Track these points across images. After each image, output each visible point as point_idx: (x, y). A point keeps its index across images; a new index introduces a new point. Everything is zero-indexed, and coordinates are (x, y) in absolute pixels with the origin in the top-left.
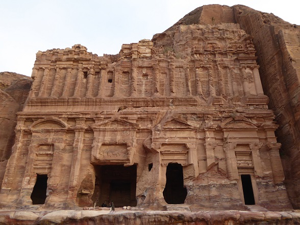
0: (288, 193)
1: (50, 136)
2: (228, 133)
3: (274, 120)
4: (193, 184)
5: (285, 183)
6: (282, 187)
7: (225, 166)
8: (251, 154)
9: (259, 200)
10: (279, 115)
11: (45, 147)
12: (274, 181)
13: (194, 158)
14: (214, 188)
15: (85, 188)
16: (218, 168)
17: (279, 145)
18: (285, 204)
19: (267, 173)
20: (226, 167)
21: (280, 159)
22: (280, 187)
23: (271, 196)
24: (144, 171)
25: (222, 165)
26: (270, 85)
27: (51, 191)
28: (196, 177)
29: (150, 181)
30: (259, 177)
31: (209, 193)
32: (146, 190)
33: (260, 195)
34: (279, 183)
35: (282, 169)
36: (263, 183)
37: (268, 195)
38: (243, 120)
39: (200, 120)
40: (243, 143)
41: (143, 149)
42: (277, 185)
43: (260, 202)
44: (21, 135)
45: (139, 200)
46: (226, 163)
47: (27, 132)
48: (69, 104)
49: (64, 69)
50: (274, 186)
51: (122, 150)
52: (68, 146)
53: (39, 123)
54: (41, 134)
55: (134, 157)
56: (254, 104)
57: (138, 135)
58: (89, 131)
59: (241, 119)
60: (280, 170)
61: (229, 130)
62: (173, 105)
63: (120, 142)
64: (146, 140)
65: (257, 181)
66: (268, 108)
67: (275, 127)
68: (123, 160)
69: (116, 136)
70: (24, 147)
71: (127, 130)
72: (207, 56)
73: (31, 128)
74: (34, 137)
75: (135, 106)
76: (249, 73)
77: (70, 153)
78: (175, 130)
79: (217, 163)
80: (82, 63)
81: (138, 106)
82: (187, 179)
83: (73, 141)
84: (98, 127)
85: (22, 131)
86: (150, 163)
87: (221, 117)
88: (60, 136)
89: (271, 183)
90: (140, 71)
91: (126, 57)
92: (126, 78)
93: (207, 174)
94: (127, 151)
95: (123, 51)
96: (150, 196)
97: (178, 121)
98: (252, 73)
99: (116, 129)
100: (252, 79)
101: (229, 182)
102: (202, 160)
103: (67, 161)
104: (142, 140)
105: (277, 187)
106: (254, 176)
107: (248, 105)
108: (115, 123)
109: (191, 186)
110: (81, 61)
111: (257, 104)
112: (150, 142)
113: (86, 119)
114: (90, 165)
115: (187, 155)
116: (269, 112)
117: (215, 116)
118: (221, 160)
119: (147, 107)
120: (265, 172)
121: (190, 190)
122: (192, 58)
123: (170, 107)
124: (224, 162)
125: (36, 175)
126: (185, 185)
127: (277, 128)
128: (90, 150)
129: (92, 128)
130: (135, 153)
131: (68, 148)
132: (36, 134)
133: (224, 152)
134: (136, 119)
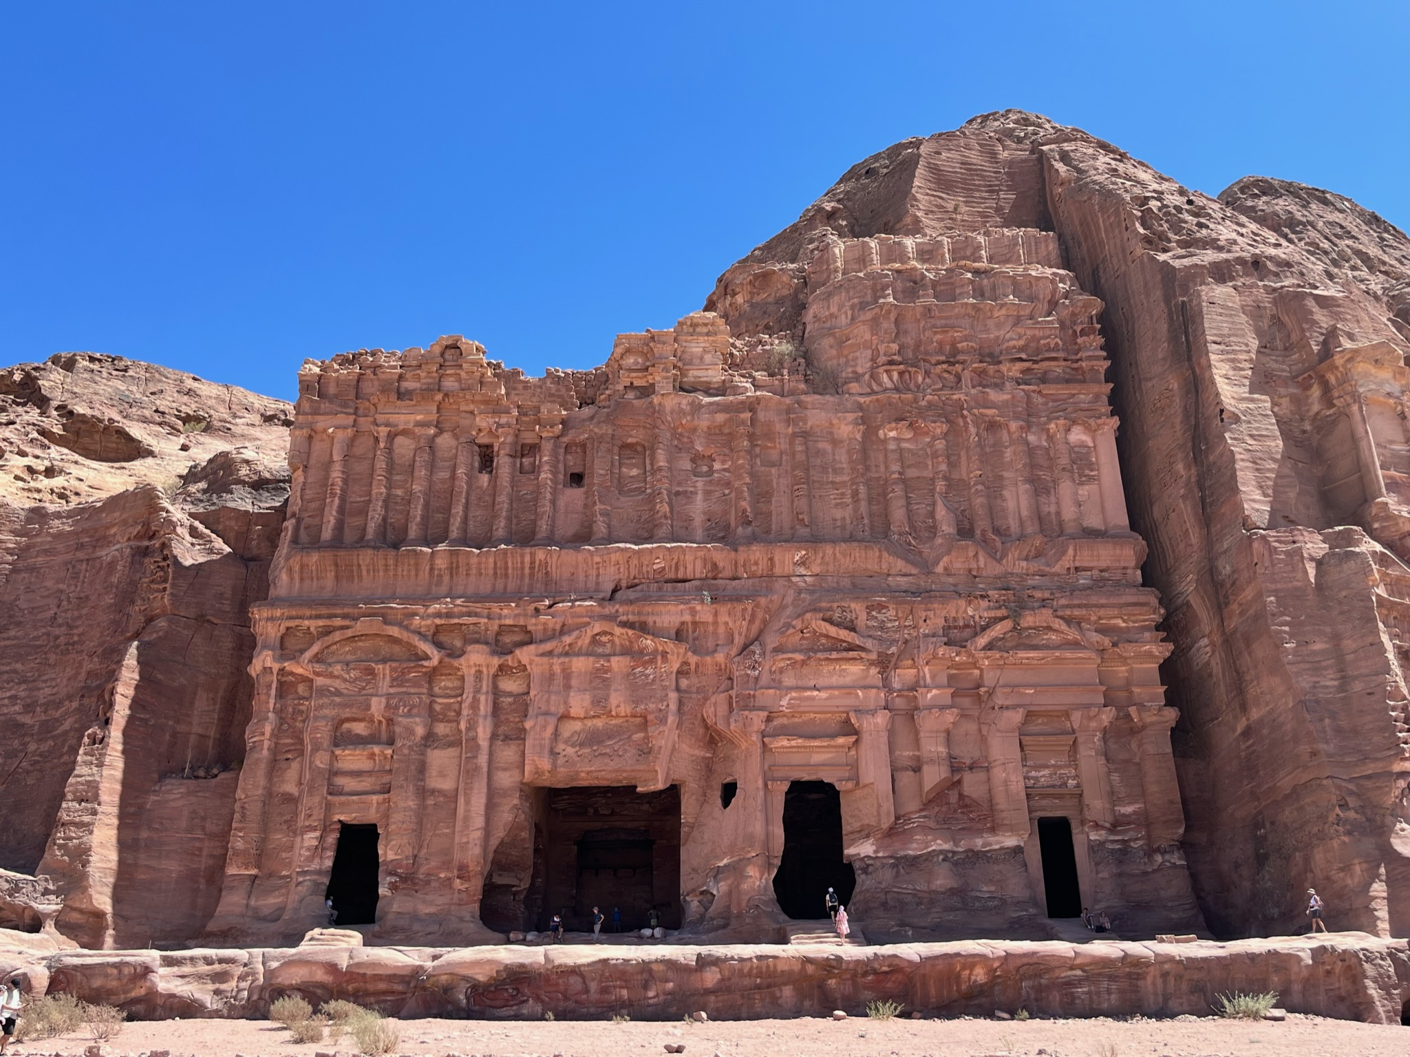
0: (1192, 877)
1: (376, 688)
2: (998, 672)
3: (1158, 628)
4: (876, 852)
5: (1184, 845)
6: (1177, 859)
7: (985, 787)
8: (1074, 748)
9: (1096, 901)
10: (1180, 601)
11: (361, 729)
12: (1149, 837)
14: (946, 864)
15: (503, 868)
16: (961, 796)
17: (1171, 714)
18: (1182, 915)
19: (1129, 809)
20: (990, 791)
21: (1172, 764)
22: (1167, 857)
23: (1137, 888)
24: (706, 806)
25: (972, 785)
26: (1154, 492)
27: (393, 879)
28: (885, 826)
29: (728, 843)
30: (1097, 826)
31: (929, 883)
32: (718, 873)
33: (1098, 887)
34: (1164, 844)
35: (1177, 797)
36: (1110, 846)
37: (1124, 886)
38: (1049, 628)
39: (899, 627)
40: (1050, 708)
41: (702, 731)
42: (1158, 850)
43: (1097, 907)
44: (274, 686)
45: (693, 905)
46: (989, 779)
47: (292, 673)
48: (436, 572)
49: (405, 433)
50: (1150, 852)
51: (629, 737)
52: (442, 721)
53: (335, 643)
54: (345, 680)
55: (670, 759)
56: (1091, 564)
57: (684, 683)
58: (512, 668)
59: (1045, 625)
60: (1171, 802)
61: (1001, 662)
62: (804, 573)
63: (625, 709)
64: (713, 699)
65: (1091, 838)
66: (1140, 580)
67: (1161, 650)
68: (633, 771)
69: (608, 687)
70: (285, 727)
71: (645, 664)
72: (927, 380)
73: (310, 661)
74: (323, 692)
75: (672, 576)
76: (1083, 445)
77: (449, 746)
78: (813, 663)
79: (956, 778)
80: (472, 413)
81: (680, 576)
82: (857, 835)
83: (456, 707)
84: (545, 659)
85: (275, 673)
86: (729, 780)
87: (973, 617)
88: (412, 690)
89: (1140, 843)
90: (685, 440)
91: (632, 383)
92: (635, 466)
93: (925, 817)
94: (647, 738)
95: (621, 362)
96: (730, 893)
97: (824, 632)
98: (1091, 444)
99: (609, 661)
100: (1092, 471)
101: (997, 842)
102: (906, 769)
103: (442, 775)
104: (699, 700)
105: (1159, 858)
106: (1083, 823)
107: (1072, 570)
108: (604, 639)
109: (869, 857)
110: (467, 404)
111: (1103, 565)
112: (726, 707)
113: (500, 626)
114: (521, 790)
115: (853, 752)
116: (1142, 599)
117: (953, 614)
118: (971, 768)
119: (715, 578)
120: (1119, 805)
121: (865, 870)
122: (875, 387)
123: (794, 579)
124: (981, 776)
125: (339, 826)
126: (849, 856)
127: (1168, 654)
128: (517, 739)
129: (525, 661)
130: (674, 746)
131: (441, 729)
132: (328, 681)
133: (983, 740)
134: (677, 625)
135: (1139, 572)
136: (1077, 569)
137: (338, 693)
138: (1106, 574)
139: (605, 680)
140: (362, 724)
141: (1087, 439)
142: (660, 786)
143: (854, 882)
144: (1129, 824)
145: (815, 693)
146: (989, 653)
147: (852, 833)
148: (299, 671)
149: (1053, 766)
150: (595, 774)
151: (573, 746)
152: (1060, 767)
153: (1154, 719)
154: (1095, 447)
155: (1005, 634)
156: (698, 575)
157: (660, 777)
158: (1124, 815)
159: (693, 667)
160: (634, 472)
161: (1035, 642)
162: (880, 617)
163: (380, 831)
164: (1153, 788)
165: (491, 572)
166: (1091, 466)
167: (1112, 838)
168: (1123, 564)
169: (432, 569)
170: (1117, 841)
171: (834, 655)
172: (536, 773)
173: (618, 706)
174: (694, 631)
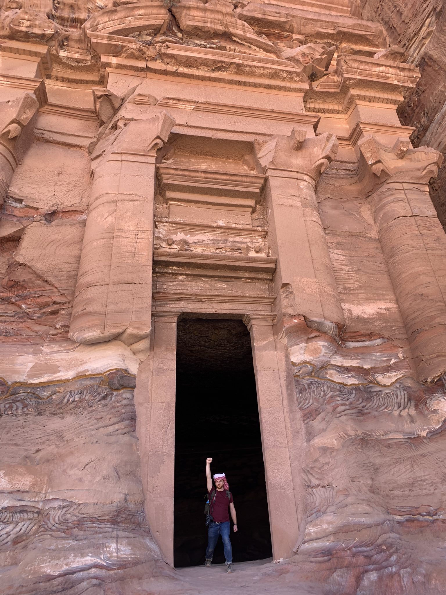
8: (261, 198)
9: (309, 512)
19: (368, 309)
21: (440, 232)
33: (313, 471)
37: (376, 470)
50: (420, 396)
65: (295, 358)
120: (350, 302)
144: (370, 336)
149: (221, 228)
152: (234, 231)
153: (400, 163)
158: (358, 319)
164: (413, 270)
167: (338, 361)
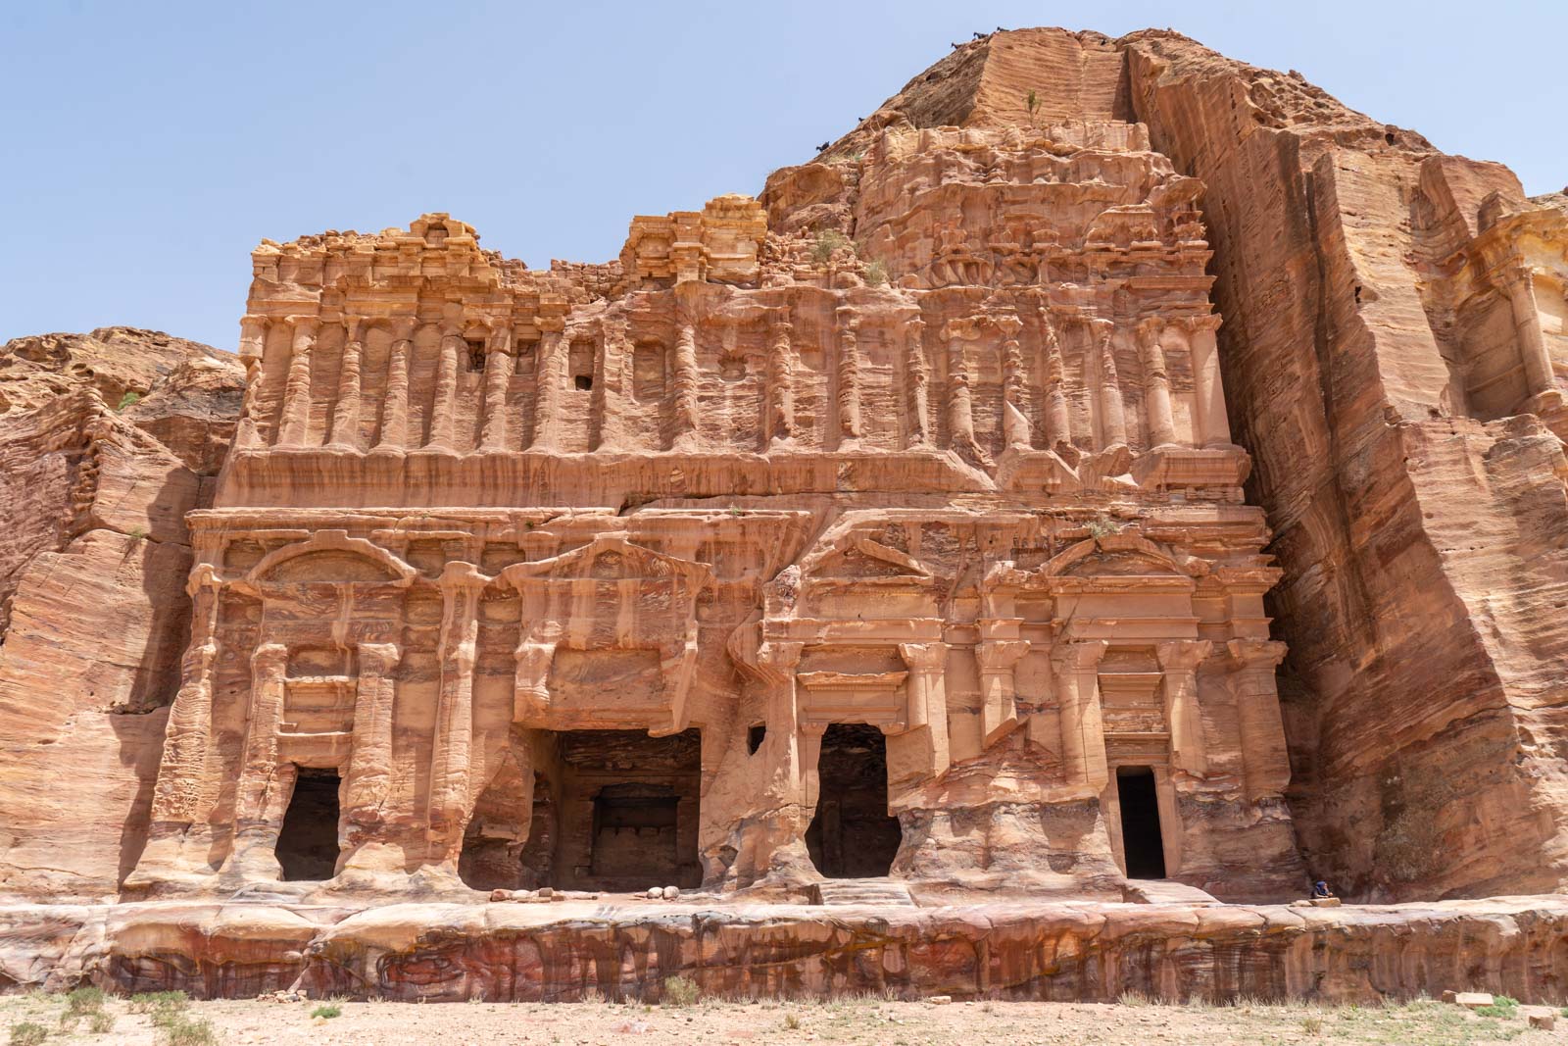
0: (1297, 835)
1: (338, 611)
2: (1074, 602)
3: (1265, 550)
4: (926, 803)
5: (1290, 799)
6: (1280, 813)
7: (1056, 731)
8: (1161, 687)
9: (1183, 860)
10: (1287, 525)
11: (319, 658)
12: (1247, 789)
13: (931, 704)
14: (1009, 818)
15: (495, 820)
16: (1027, 742)
17: (1279, 649)
18: (1284, 878)
19: (1223, 758)
20: (1061, 735)
21: (1276, 706)
22: (1268, 811)
23: (1231, 845)
24: (729, 753)
25: (1042, 730)
26: (1258, 403)
27: (354, 829)
28: (938, 774)
29: (753, 792)
30: (1187, 776)
31: (988, 838)
32: (742, 825)
33: (1186, 844)
34: (1266, 796)
35: (1282, 743)
36: (1201, 799)
37: (1218, 844)
38: (1136, 551)
39: (959, 550)
40: (1133, 642)
41: (725, 668)
42: (1258, 803)
43: (1184, 867)
44: (216, 606)
45: (712, 863)
46: (1060, 722)
47: (238, 594)
48: (412, 481)
49: (380, 324)
50: (1247, 808)
51: (640, 673)
52: (418, 652)
53: (289, 560)
54: (301, 602)
55: (687, 699)
56: (1186, 481)
57: (705, 612)
58: (500, 592)
59: (1131, 547)
60: (1275, 749)
61: (1079, 590)
62: (849, 488)
63: (633, 640)
64: (738, 631)
65: (1180, 789)
66: (1242, 499)
67: (1268, 577)
68: (643, 711)
69: (615, 614)
70: (230, 655)
71: (659, 589)
72: (999, 274)
73: (258, 578)
74: (274, 614)
75: (692, 490)
76: (1177, 349)
77: (426, 680)
78: (857, 589)
79: (1022, 721)
80: (459, 302)
81: (703, 490)
82: (903, 786)
83: (434, 635)
84: (541, 579)
85: (216, 591)
86: (757, 722)
87: (1047, 539)
88: (381, 615)
89: (1235, 796)
90: (712, 338)
91: (650, 275)
92: (651, 369)
93: (984, 764)
94: (661, 674)
95: (638, 250)
96: (754, 850)
97: (872, 553)
98: (1186, 347)
99: (615, 584)
100: (1187, 377)
101: (1069, 794)
102: (964, 710)
103: (417, 712)
104: (722, 631)
105: (1259, 813)
106: (1169, 772)
107: (1163, 488)
108: (610, 560)
109: (918, 809)
110: (453, 292)
111: (1200, 481)
112: (754, 638)
113: (487, 543)
114: (511, 731)
115: (902, 692)
116: (1247, 518)
117: (1024, 535)
118: (1040, 709)
119: (744, 494)
120: (1213, 753)
121: (913, 826)
122: (937, 283)
123: (838, 496)
124: (1050, 718)
125: (293, 768)
126: (895, 808)
127: (1275, 581)
128: (506, 673)
129: (515, 583)
130: (691, 683)
131: (416, 660)
132: (280, 603)
133: (1055, 678)
134: (697, 544)
135: (1241, 490)
136: (1169, 486)
137: (293, 616)
138: (1202, 494)
139: (611, 606)
140: (323, 654)
141: (1183, 343)
142: (676, 728)
143: (900, 837)
144: (1223, 774)
145: (860, 624)
146: (1065, 579)
147: (899, 782)
148: (246, 590)
149: (1135, 709)
150: (599, 714)
151: (573, 681)
152: (1144, 710)
153: (1257, 655)
154: (1191, 351)
155: (1084, 557)
156: (724, 490)
157: (677, 716)
158: (1218, 764)
159: (716, 594)
160: (652, 376)
161: (1117, 568)
162: (939, 538)
163: (340, 775)
164: (1254, 734)
165: (477, 479)
166: (1185, 373)
167: (1203, 789)
168: (1222, 481)
169: (407, 477)
170: (1208, 793)
171: (883, 580)
172: (528, 711)
173: (626, 635)
174: (717, 554)
